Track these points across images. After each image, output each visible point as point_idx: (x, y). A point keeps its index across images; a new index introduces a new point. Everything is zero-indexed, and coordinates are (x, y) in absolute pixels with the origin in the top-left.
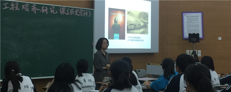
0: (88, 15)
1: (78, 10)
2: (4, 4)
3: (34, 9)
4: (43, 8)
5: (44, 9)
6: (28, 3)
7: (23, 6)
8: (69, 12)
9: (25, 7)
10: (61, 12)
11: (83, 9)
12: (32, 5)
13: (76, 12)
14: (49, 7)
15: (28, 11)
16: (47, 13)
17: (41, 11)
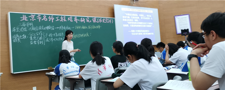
0: (111, 22)
2: (56, 18)
4: (81, 19)
6: (71, 16)
7: (69, 18)
8: (99, 21)
9: (70, 19)
11: (108, 18)
13: (104, 20)
14: (85, 18)
15: (72, 21)
16: (84, 22)
17: (80, 21)
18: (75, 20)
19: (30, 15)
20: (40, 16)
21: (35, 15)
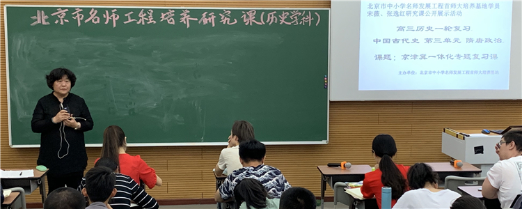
0: (314, 22)
1: (288, 14)
2: (126, 15)
3: (186, 19)
4: (204, 15)
5: (207, 17)
6: (172, 10)
7: (163, 15)
8: (265, 19)
9: (167, 16)
10: (245, 21)
12: (181, 11)
13: (283, 18)
14: (217, 12)
15: (173, 23)
16: (213, 25)
17: (200, 22)
18: (183, 20)
19: (55, 10)
20: (79, 13)
21: (67, 10)
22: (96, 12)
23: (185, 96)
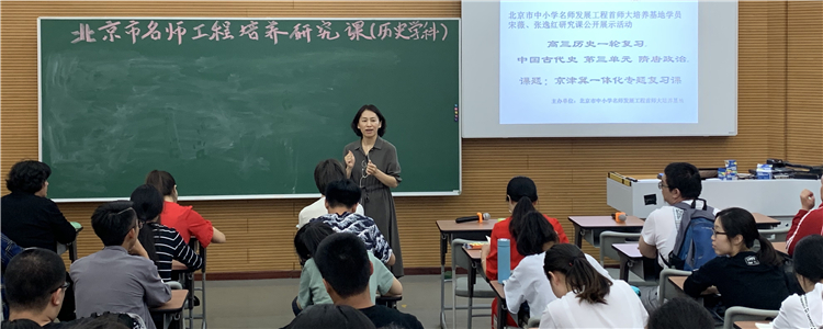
0: (439, 36)
1: (405, 25)
2: (195, 28)
3: (273, 33)
4: (297, 27)
5: (301, 29)
6: (255, 21)
7: (243, 28)
8: (376, 33)
9: (248, 28)
10: (350, 35)
11: (423, 22)
12: (267, 23)
13: (400, 31)
14: (313, 24)
15: (256, 38)
16: (309, 40)
17: (291, 37)
18: (269, 34)
19: (103, 22)
20: (135, 26)
21: (118, 23)
22: (156, 24)
23: (270, 133)
